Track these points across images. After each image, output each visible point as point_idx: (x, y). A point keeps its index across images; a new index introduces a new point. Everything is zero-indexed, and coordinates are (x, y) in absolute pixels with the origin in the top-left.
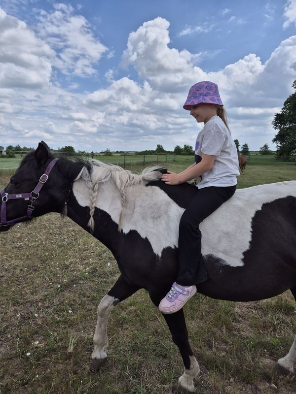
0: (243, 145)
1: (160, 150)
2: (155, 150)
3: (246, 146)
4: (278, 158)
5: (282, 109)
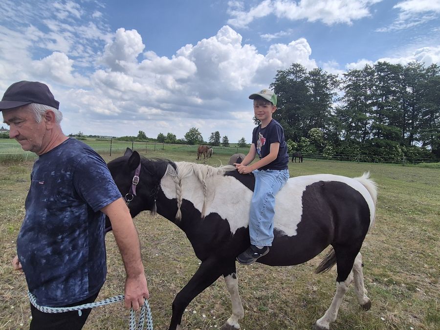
0: (224, 138)
1: (142, 137)
2: (136, 136)
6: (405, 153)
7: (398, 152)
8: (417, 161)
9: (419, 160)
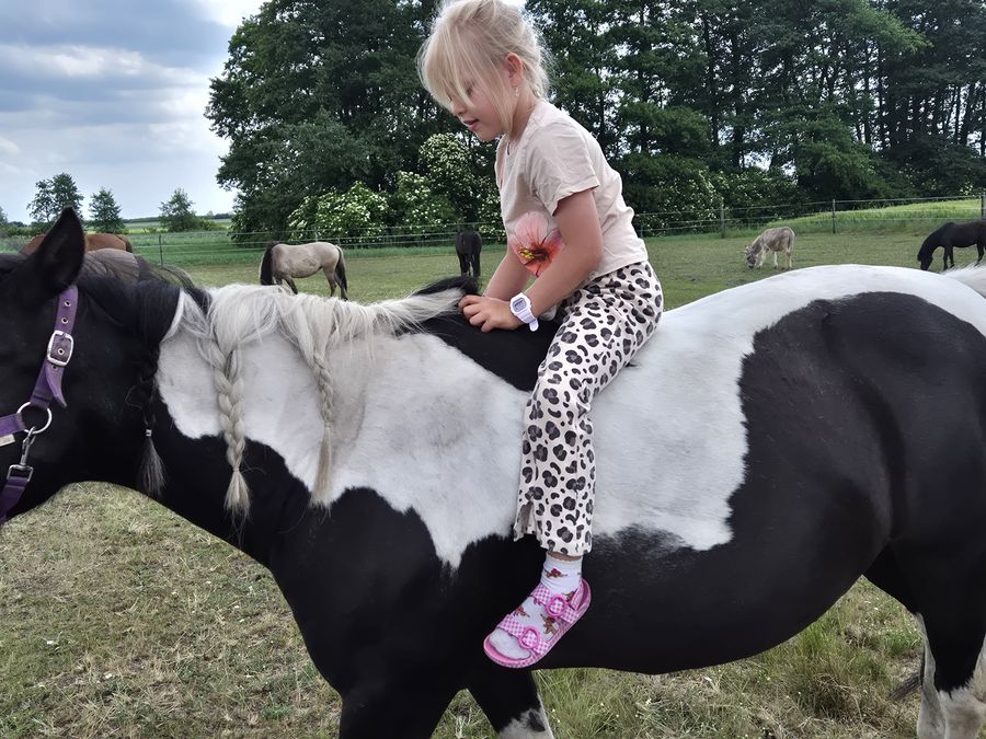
0: (97, 198)
3: (105, 201)
4: (241, 238)
5: (227, 66)
6: (726, 193)
7: (706, 192)
8: (761, 218)
9: (765, 212)
